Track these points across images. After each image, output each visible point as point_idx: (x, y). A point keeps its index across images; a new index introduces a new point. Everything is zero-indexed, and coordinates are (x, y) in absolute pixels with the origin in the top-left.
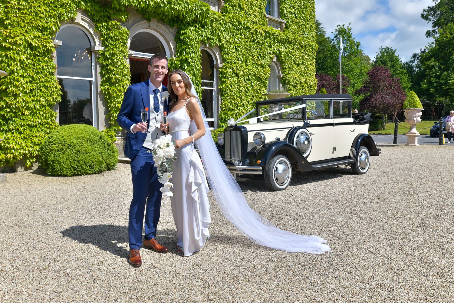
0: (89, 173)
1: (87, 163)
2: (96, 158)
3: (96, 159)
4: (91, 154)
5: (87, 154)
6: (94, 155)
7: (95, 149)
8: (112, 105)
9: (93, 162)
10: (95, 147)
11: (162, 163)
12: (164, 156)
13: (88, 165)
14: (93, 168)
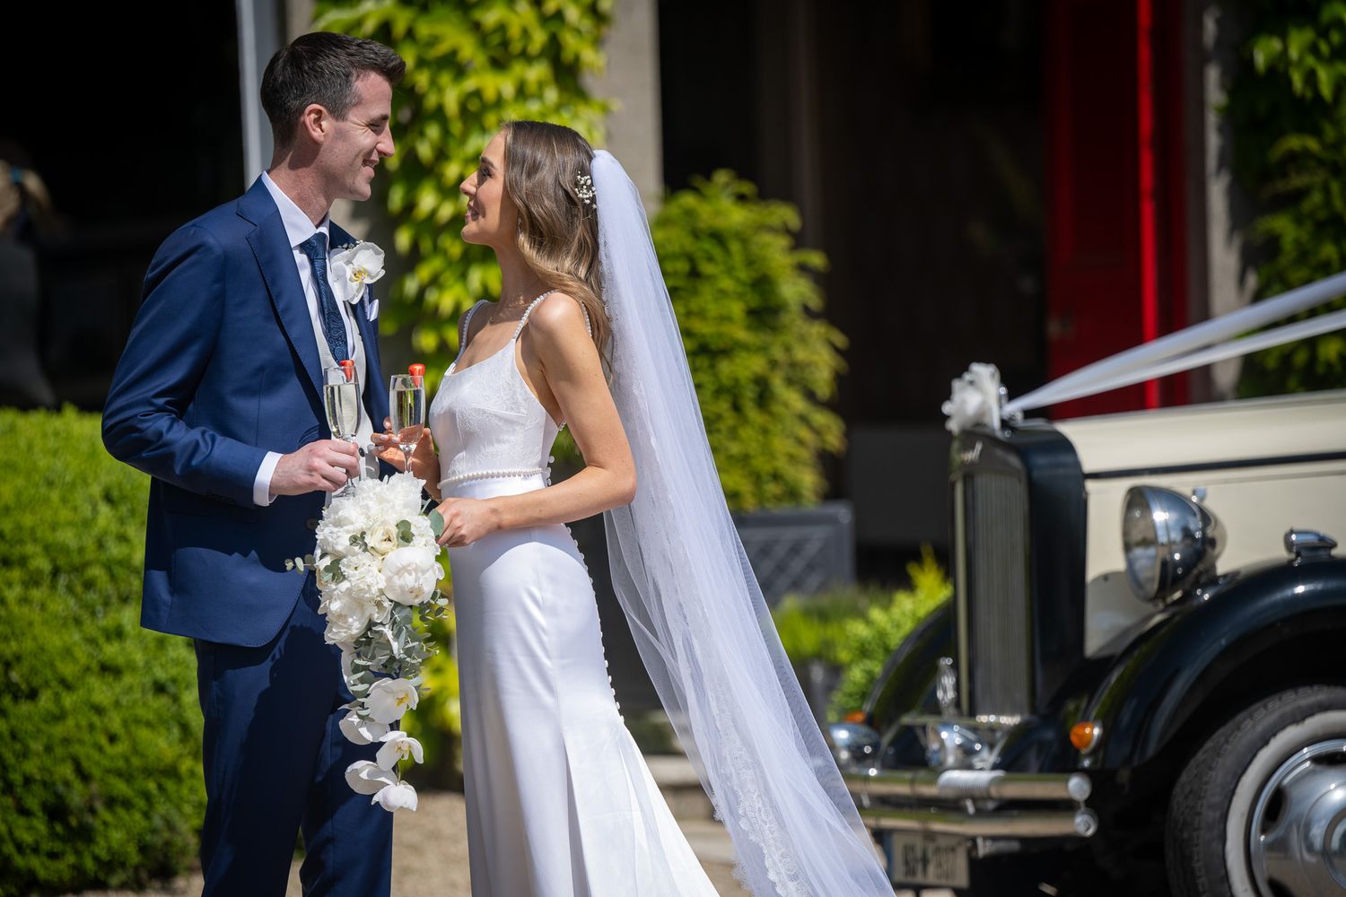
0: (42, 874)
1: (28, 780)
2: (113, 739)
3: (121, 748)
4: (68, 700)
5: (33, 695)
6: (99, 710)
7: (111, 650)
8: (427, 200)
9: (85, 777)
10: (118, 634)
11: (371, 625)
12: (382, 592)
13: (33, 803)
14: (84, 835)
